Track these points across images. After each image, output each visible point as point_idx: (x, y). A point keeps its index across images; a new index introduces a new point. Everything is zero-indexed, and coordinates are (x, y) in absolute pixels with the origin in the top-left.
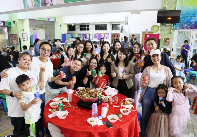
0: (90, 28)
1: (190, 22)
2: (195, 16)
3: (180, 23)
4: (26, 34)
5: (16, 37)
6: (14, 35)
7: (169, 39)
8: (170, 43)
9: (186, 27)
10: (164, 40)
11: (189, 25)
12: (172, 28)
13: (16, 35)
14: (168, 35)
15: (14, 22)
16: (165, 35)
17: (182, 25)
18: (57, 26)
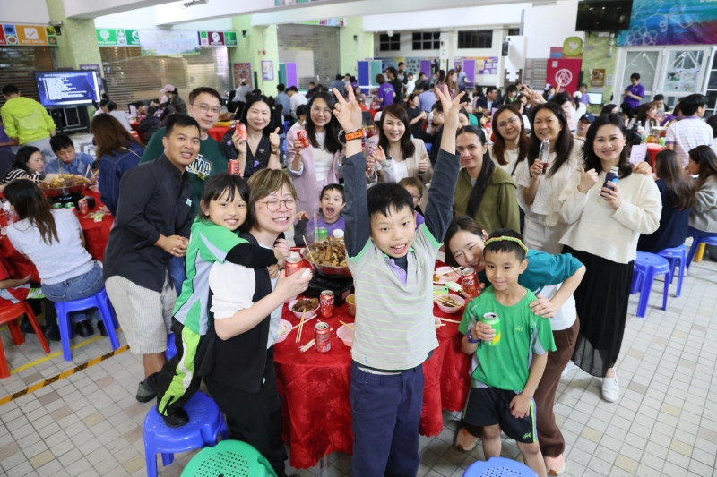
0: (442, 43)
1: (656, 28)
2: (668, 13)
3: (631, 31)
4: (270, 63)
5: (248, 70)
6: (241, 64)
7: (603, 71)
8: (607, 81)
9: (647, 40)
10: (591, 72)
11: (653, 35)
12: (613, 43)
13: (248, 65)
14: (601, 61)
15: (244, 32)
16: (596, 60)
17: (638, 36)
18: (345, 38)
